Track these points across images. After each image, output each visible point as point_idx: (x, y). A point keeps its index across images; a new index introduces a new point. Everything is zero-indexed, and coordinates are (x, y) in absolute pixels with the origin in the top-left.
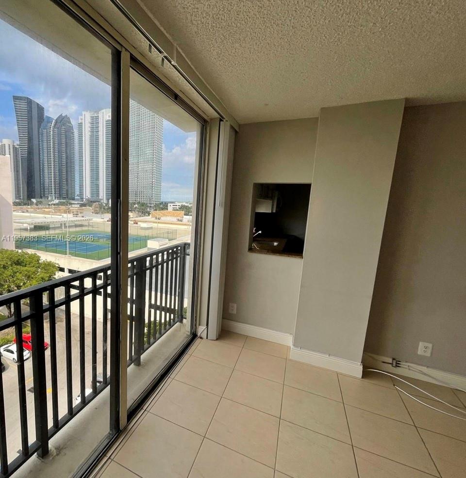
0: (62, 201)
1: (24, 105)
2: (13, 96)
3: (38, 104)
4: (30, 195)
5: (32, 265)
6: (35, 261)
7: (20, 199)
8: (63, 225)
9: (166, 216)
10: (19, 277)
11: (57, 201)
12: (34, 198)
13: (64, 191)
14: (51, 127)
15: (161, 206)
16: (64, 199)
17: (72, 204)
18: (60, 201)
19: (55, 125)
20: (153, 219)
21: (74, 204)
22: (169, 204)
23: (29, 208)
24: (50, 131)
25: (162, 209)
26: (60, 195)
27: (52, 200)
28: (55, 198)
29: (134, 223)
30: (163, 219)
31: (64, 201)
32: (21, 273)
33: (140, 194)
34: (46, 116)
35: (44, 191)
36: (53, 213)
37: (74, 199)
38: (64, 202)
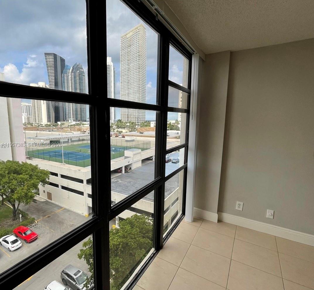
0: (78, 122)
1: (51, 59)
2: (45, 53)
3: (61, 57)
4: (57, 119)
5: (27, 173)
6: (30, 170)
7: (51, 122)
8: (70, 140)
9: (148, 131)
10: (14, 183)
11: (74, 123)
12: (60, 121)
13: (79, 116)
14: (69, 73)
15: (145, 124)
16: (79, 121)
17: (83, 124)
18: (77, 122)
19: (72, 71)
20: (138, 134)
21: (86, 124)
22: (151, 122)
23: (54, 128)
24: (69, 75)
25: (146, 126)
26: (76, 119)
27: (71, 122)
28: (73, 121)
29: (122, 137)
30: (146, 133)
31: (79, 122)
32: (16, 180)
33: (130, 116)
34: (66, 65)
35: (66, 117)
36: (69, 131)
37: (85, 121)
38: (79, 124)
